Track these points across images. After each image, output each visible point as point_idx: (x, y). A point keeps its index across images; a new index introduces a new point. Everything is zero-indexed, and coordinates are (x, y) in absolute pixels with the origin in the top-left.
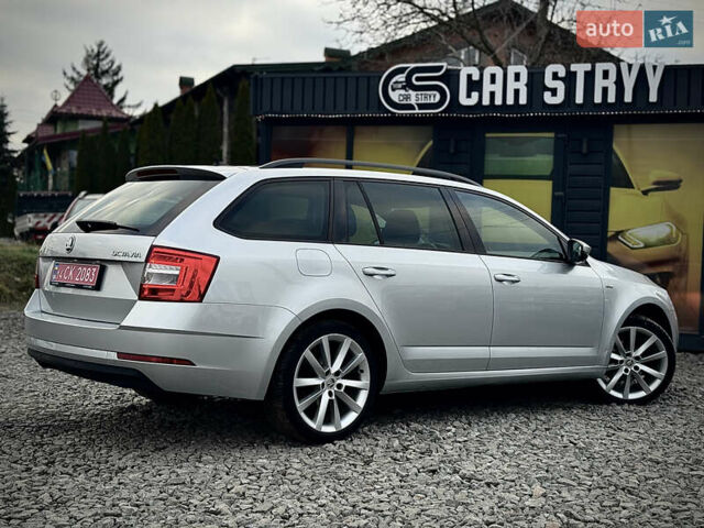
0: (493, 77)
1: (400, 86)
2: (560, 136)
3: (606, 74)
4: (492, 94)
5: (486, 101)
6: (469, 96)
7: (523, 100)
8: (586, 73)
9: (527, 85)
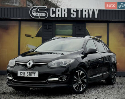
0: (59, 10)
1: (35, 11)
2: (74, 25)
3: (85, 11)
4: (59, 15)
5: (57, 16)
6: (53, 15)
7: (66, 16)
8: (81, 10)
9: (67, 13)
